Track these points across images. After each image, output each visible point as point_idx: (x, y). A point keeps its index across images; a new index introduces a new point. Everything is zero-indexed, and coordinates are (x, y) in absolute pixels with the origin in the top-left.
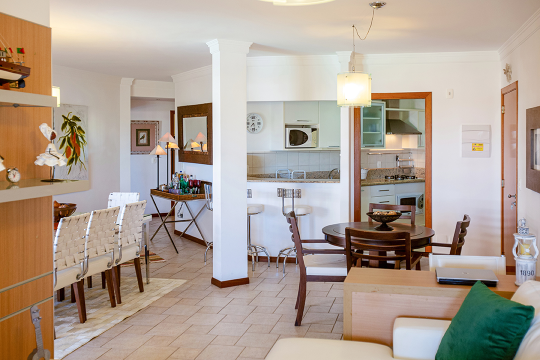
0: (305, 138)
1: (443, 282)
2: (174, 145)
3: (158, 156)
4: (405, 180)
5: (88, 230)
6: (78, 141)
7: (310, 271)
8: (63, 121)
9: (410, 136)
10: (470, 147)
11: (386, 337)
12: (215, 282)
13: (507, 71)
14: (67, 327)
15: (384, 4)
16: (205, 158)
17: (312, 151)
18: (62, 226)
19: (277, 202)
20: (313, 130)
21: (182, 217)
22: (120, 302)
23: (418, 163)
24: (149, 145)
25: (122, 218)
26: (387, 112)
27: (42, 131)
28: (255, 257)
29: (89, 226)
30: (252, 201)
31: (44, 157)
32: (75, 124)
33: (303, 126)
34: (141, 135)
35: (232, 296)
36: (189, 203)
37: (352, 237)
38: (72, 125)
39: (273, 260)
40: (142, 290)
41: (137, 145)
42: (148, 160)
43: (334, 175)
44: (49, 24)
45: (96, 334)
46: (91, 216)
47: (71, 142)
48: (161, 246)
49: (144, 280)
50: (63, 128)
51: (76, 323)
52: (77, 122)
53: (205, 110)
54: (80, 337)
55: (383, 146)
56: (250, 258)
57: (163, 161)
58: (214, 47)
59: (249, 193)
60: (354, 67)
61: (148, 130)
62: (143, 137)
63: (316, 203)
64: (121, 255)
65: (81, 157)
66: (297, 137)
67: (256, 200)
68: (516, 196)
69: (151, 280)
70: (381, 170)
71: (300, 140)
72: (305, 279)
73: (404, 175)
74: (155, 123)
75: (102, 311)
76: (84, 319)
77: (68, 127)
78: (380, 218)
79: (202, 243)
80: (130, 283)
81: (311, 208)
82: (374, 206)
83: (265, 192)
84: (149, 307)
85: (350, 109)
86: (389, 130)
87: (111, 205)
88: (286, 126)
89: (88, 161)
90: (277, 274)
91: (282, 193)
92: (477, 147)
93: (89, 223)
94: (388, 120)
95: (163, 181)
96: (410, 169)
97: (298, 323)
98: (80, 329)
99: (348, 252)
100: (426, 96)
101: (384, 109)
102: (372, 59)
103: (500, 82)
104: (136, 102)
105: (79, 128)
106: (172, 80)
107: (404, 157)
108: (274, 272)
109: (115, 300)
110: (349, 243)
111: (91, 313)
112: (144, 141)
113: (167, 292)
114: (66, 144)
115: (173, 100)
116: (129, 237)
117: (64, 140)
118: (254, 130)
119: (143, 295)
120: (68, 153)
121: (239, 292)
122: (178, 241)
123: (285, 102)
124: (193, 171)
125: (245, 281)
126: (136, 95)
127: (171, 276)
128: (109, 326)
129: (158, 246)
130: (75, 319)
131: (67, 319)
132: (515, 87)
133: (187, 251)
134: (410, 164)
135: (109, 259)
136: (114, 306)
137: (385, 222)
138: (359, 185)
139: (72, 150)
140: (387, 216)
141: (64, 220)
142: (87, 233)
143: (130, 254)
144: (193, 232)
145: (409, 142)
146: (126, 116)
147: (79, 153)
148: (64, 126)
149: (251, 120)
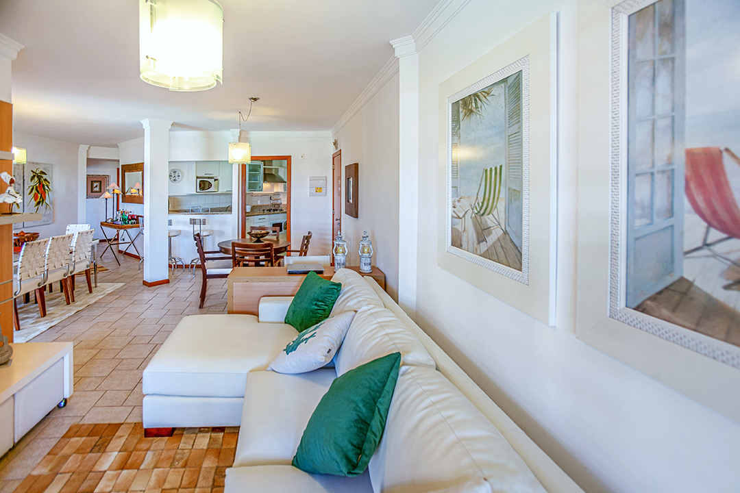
0: (210, 185)
1: (290, 273)
2: (118, 191)
3: (106, 199)
4: (276, 212)
5: (47, 251)
6: (44, 189)
7: (209, 272)
8: (32, 175)
9: (279, 184)
10: (314, 190)
11: (255, 310)
12: (145, 283)
13: (335, 144)
14: (31, 321)
15: (258, 99)
16: (139, 200)
17: (215, 194)
18: (25, 248)
19: (189, 228)
20: (215, 180)
21: (124, 240)
22: (73, 301)
23: (284, 201)
24: (100, 192)
25: (75, 241)
26: (264, 168)
27: (3, 177)
28: (174, 265)
29: (48, 248)
30: (173, 228)
31: (4, 197)
32: (42, 177)
33: (209, 178)
34: (95, 185)
35: (157, 292)
36: (128, 230)
37: (236, 248)
38: (39, 177)
39: (187, 266)
40: (91, 292)
41: (92, 192)
42: (100, 202)
43: (228, 210)
44: (11, 100)
45: (53, 324)
46: (50, 241)
47: (39, 189)
48: (108, 260)
49: (93, 285)
50: (32, 180)
51: (38, 318)
52: (43, 176)
53: (138, 167)
54: (40, 327)
55: (262, 190)
56: (170, 266)
57: (110, 202)
58: (146, 123)
59: (170, 223)
60: (242, 138)
61: (100, 182)
62: (96, 186)
63: (216, 228)
64: (74, 268)
65: (47, 200)
66: (204, 185)
67: (174, 227)
68: (340, 220)
69: (98, 284)
70: (261, 206)
71: (207, 187)
72: (206, 277)
73: (275, 209)
74: (106, 177)
75: (60, 308)
76: (44, 314)
77: (36, 179)
78: (256, 236)
79: (138, 258)
80: (82, 288)
81: (213, 231)
82: (253, 228)
83: (182, 222)
84: (96, 302)
85: (239, 165)
86: (265, 180)
87: (68, 233)
88: (197, 178)
89: (52, 203)
90: (190, 276)
91: (193, 222)
92: (319, 190)
93: (49, 246)
94: (265, 174)
95: (110, 216)
96: (279, 205)
97: (201, 307)
98: (40, 321)
99: (234, 258)
100: (288, 158)
101: (262, 167)
102: (253, 134)
103: (332, 150)
104: (91, 162)
105: (45, 180)
106: (118, 147)
107: (276, 197)
108: (188, 275)
109: (69, 300)
110: (235, 252)
111: (49, 310)
112: (97, 189)
113: (109, 292)
114: (34, 191)
115: (119, 161)
116: (81, 255)
117: (33, 188)
118: (175, 180)
119: (91, 295)
120: (36, 197)
121: (164, 290)
122: (121, 258)
123: (196, 162)
124: (131, 209)
125: (167, 282)
126: (91, 157)
127: (113, 281)
128: (64, 318)
129: (105, 261)
130: (37, 315)
131: (31, 315)
132: (339, 153)
133: (126, 263)
134: (279, 202)
135: (65, 271)
136: (68, 303)
137: (259, 238)
138: (245, 215)
139: (39, 195)
140: (259, 234)
141: (27, 244)
142: (47, 253)
143: (82, 267)
144: (132, 251)
145: (279, 188)
146: (83, 171)
147: (45, 197)
148: (32, 178)
149: (173, 174)
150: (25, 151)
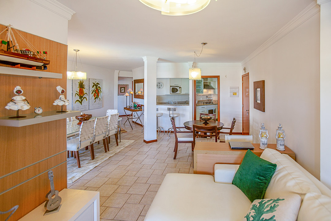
0: (177, 90)
1: (233, 149)
2: (132, 92)
3: (127, 96)
4: (210, 104)
6: (99, 91)
7: (179, 139)
8: (93, 84)
9: (211, 90)
10: (232, 94)
12: (145, 141)
13: (245, 69)
14: (86, 162)
15: (207, 44)
16: (142, 97)
17: (179, 95)
18: (83, 125)
19: (168, 112)
20: (180, 88)
21: (135, 117)
22: (108, 150)
23: (214, 98)
24: (125, 92)
25: (109, 119)
26: (204, 82)
28: (160, 131)
29: (95, 124)
31: (57, 101)
32: (98, 86)
33: (176, 87)
34: (122, 89)
35: (151, 146)
36: (137, 112)
38: (96, 86)
39: (166, 132)
40: (117, 145)
41: (121, 92)
42: (123, 97)
43: (187, 103)
45: (97, 165)
46: (96, 120)
47: (96, 92)
48: (127, 127)
49: (119, 141)
50: (93, 87)
51: (90, 160)
52: (98, 85)
53: (142, 81)
54: (90, 167)
55: (203, 93)
56: (157, 131)
57: (128, 97)
58: (145, 59)
59: (157, 110)
61: (125, 87)
62: (123, 90)
63: (181, 112)
64: (109, 133)
65: (100, 97)
66: (174, 90)
67: (159, 112)
68: (249, 110)
69: (122, 141)
70: (202, 101)
71: (175, 91)
72: (177, 142)
73: (209, 102)
74: (127, 85)
75: (101, 154)
76: (93, 158)
77: (95, 87)
80: (114, 142)
81: (179, 114)
82: (201, 114)
83: (163, 109)
84: (119, 152)
85: (193, 81)
86: (204, 88)
87: (107, 115)
88: (171, 86)
89: (102, 98)
90: (167, 137)
91: (169, 109)
92: (235, 94)
93: (95, 122)
94: (204, 85)
95: (128, 105)
96: (211, 100)
97: (175, 158)
98: (91, 162)
99: (194, 133)
100: (218, 77)
101: (203, 81)
103: (242, 73)
104: (120, 78)
105: (99, 87)
106: (132, 71)
107: (209, 96)
109: (107, 149)
110: (194, 130)
111: (97, 155)
112: (123, 91)
113: (127, 146)
114: (94, 92)
115: (133, 78)
116: (112, 126)
117: (93, 91)
118: (159, 87)
119: (118, 147)
120: (95, 95)
121: (154, 145)
122: (133, 125)
123: (170, 78)
124: (138, 101)
125: (156, 141)
126: (120, 76)
127: (129, 139)
128: (103, 161)
130: (90, 158)
131: (87, 158)
132: (248, 74)
133: (136, 128)
134: (211, 99)
135: (104, 135)
136: (106, 152)
137: (206, 121)
138: (196, 105)
139: (96, 94)
142: (95, 126)
143: (113, 132)
144: (138, 122)
145: (211, 92)
146: (116, 83)
147: (99, 95)
148: (93, 86)
149: (158, 84)
150: (86, 74)
